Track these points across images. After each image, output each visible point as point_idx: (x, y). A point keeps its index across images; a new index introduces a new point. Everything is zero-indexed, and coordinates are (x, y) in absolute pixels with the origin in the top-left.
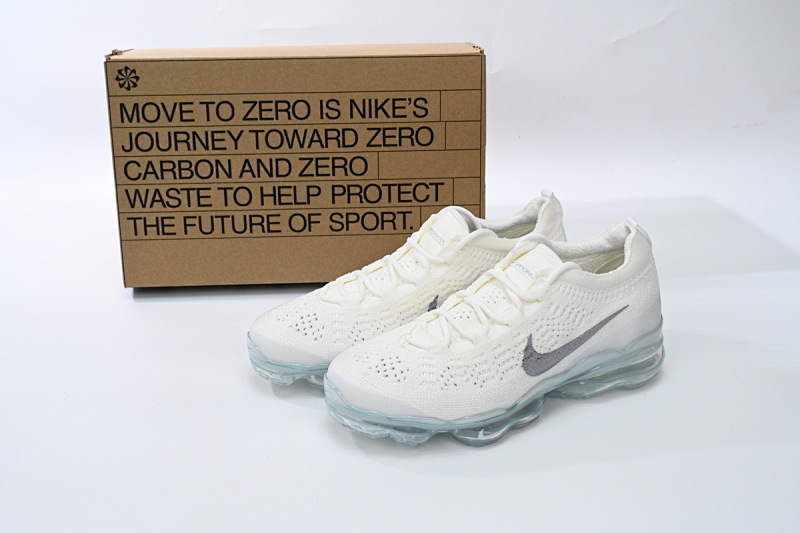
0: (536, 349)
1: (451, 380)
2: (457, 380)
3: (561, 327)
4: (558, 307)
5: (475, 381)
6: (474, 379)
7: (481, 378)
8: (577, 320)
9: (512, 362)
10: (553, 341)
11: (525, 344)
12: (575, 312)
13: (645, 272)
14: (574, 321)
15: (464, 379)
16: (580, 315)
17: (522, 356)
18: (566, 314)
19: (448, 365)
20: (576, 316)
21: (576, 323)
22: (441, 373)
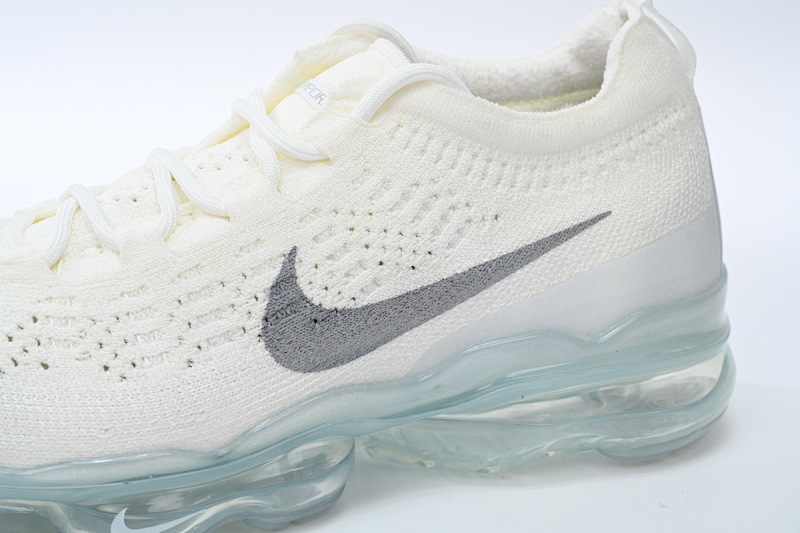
0: (308, 294)
1: (34, 349)
2: (51, 354)
3: (391, 239)
4: (386, 184)
5: (108, 360)
6: (105, 356)
7: (128, 353)
8: (448, 229)
9: (230, 321)
10: (362, 277)
11: (272, 274)
12: (438, 206)
13: (661, 126)
14: (436, 232)
15: (76, 351)
16: (456, 218)
17: (260, 308)
18: (409, 208)
19: (35, 310)
20: (444, 218)
21: (441, 239)
22: (11, 329)
